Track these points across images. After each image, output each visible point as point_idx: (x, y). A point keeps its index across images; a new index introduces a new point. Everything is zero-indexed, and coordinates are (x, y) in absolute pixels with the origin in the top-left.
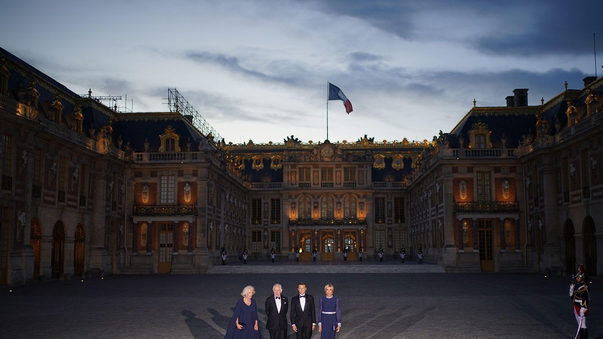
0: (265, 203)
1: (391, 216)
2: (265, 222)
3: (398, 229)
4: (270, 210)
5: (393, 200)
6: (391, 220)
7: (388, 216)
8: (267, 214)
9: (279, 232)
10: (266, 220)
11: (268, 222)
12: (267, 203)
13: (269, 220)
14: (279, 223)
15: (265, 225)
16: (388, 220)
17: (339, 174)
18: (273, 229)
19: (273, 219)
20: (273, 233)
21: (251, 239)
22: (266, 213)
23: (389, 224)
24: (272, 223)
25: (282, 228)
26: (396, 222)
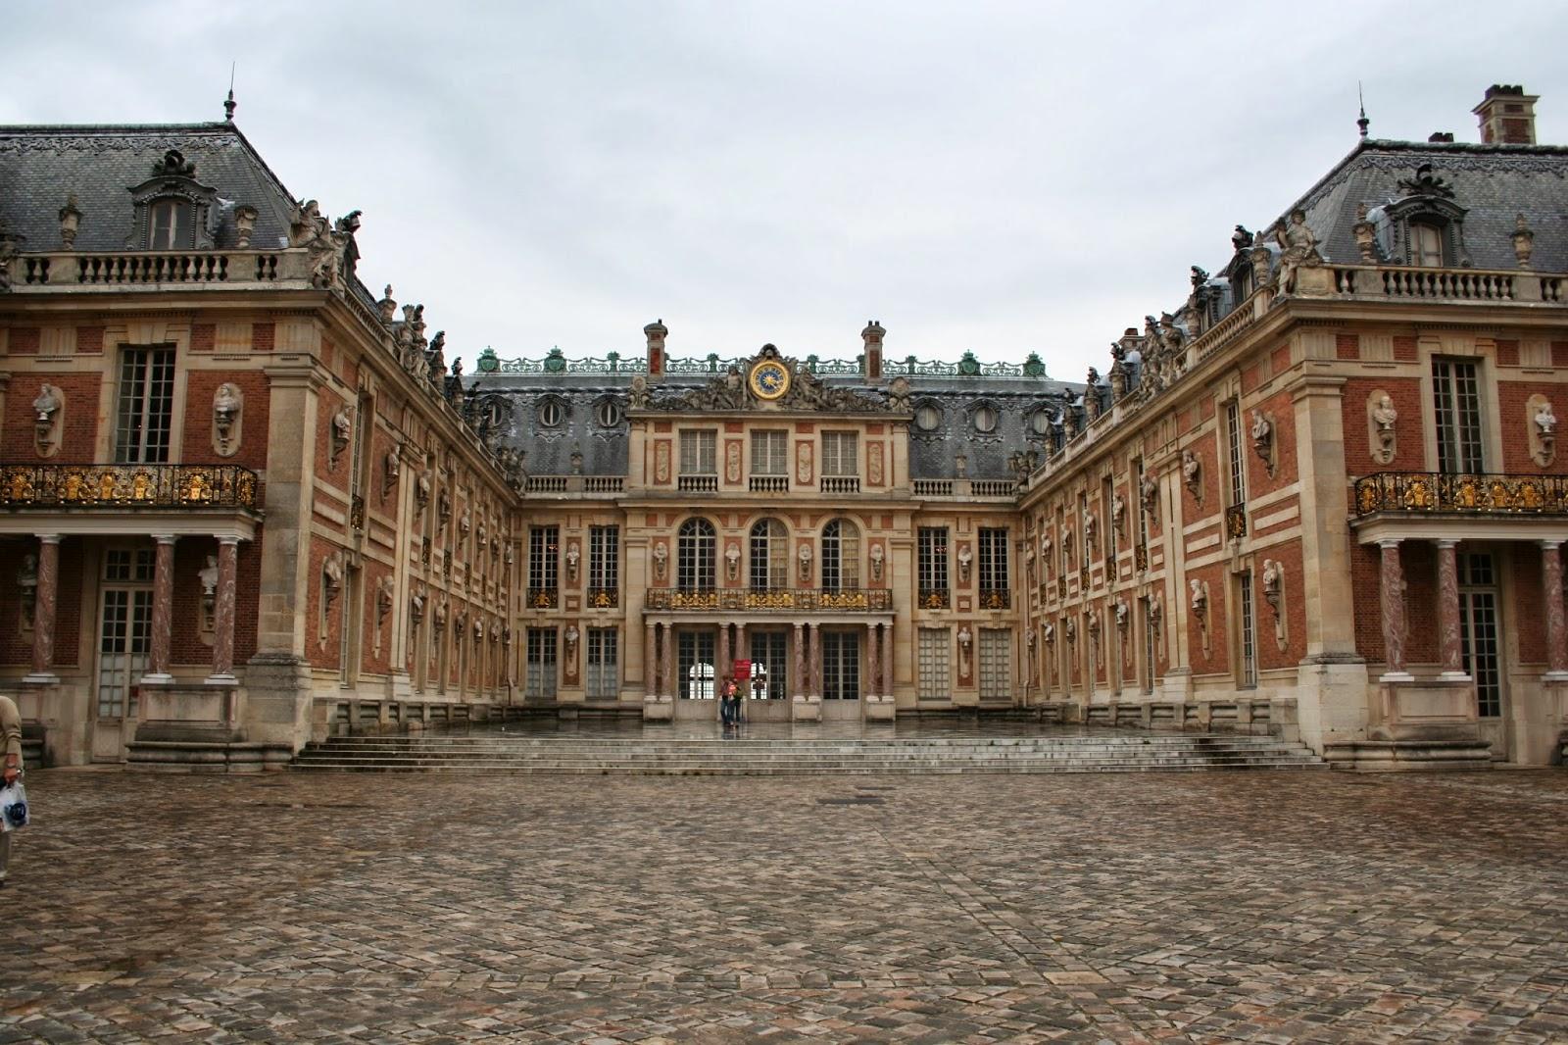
0: (570, 540)
1: (967, 585)
2: (568, 598)
3: (989, 625)
4: (586, 562)
5: (974, 537)
6: (968, 599)
7: (960, 586)
8: (576, 575)
9: (611, 632)
10: (571, 592)
11: (577, 598)
12: (578, 541)
13: (584, 593)
14: (614, 603)
15: (568, 609)
16: (960, 598)
17: (805, 451)
18: (596, 624)
19: (595, 590)
20: (594, 633)
21: (525, 655)
22: (573, 572)
23: (961, 610)
24: (591, 604)
25: (624, 619)
26: (983, 605)
